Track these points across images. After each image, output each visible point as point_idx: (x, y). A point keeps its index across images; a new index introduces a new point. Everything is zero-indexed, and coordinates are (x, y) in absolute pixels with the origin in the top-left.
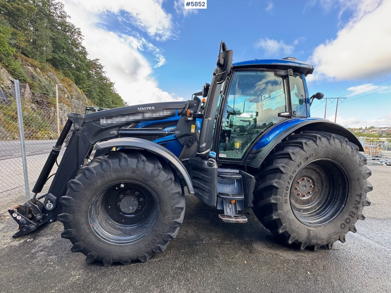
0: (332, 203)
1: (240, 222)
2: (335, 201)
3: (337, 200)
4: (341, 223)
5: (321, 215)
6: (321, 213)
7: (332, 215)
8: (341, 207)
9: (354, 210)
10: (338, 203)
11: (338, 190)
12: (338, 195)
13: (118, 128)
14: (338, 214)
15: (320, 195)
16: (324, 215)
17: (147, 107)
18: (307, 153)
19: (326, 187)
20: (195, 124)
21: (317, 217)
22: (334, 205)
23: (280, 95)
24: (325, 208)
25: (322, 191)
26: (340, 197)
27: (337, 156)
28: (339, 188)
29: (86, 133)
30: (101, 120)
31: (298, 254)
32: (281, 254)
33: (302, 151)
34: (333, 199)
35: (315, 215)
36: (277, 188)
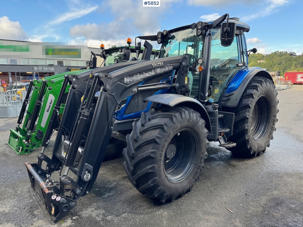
0: (261, 124)
1: (234, 146)
2: (263, 123)
3: (264, 122)
4: (268, 135)
5: (258, 133)
6: (257, 132)
7: (263, 132)
8: (267, 126)
9: (272, 126)
10: (265, 123)
11: (264, 115)
12: (265, 118)
13: (136, 86)
14: (266, 130)
15: (255, 120)
16: (259, 133)
17: (158, 63)
18: (259, 93)
19: (258, 115)
20: (187, 77)
21: (256, 135)
22: (263, 125)
23: (218, 44)
24: (258, 128)
25: (255, 118)
26: (265, 119)
27: (268, 93)
28: (265, 114)
29: (114, 93)
30: (125, 79)
31: (254, 159)
32: (247, 162)
33: (257, 91)
34: (262, 121)
35: (255, 134)
36: (248, 118)
